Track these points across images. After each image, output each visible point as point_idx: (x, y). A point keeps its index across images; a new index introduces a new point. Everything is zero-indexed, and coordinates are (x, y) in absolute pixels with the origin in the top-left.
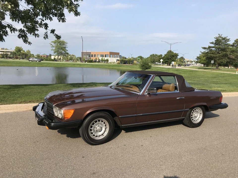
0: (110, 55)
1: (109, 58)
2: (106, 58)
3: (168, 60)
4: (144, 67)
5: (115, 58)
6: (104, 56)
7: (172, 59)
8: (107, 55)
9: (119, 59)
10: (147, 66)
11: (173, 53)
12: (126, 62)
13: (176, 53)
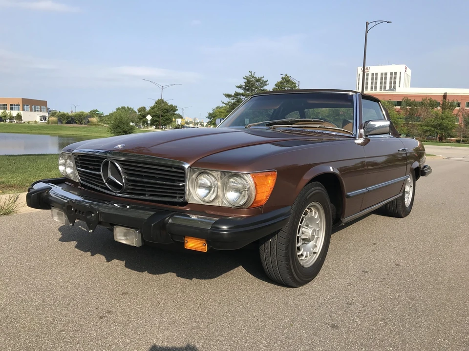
0: (23, 106)
1: (22, 113)
2: (14, 113)
3: (159, 117)
4: (118, 130)
5: (37, 113)
6: (9, 107)
7: (166, 117)
8: (16, 106)
9: (46, 114)
10: (126, 129)
11: (166, 104)
12: (72, 119)
13: (172, 105)
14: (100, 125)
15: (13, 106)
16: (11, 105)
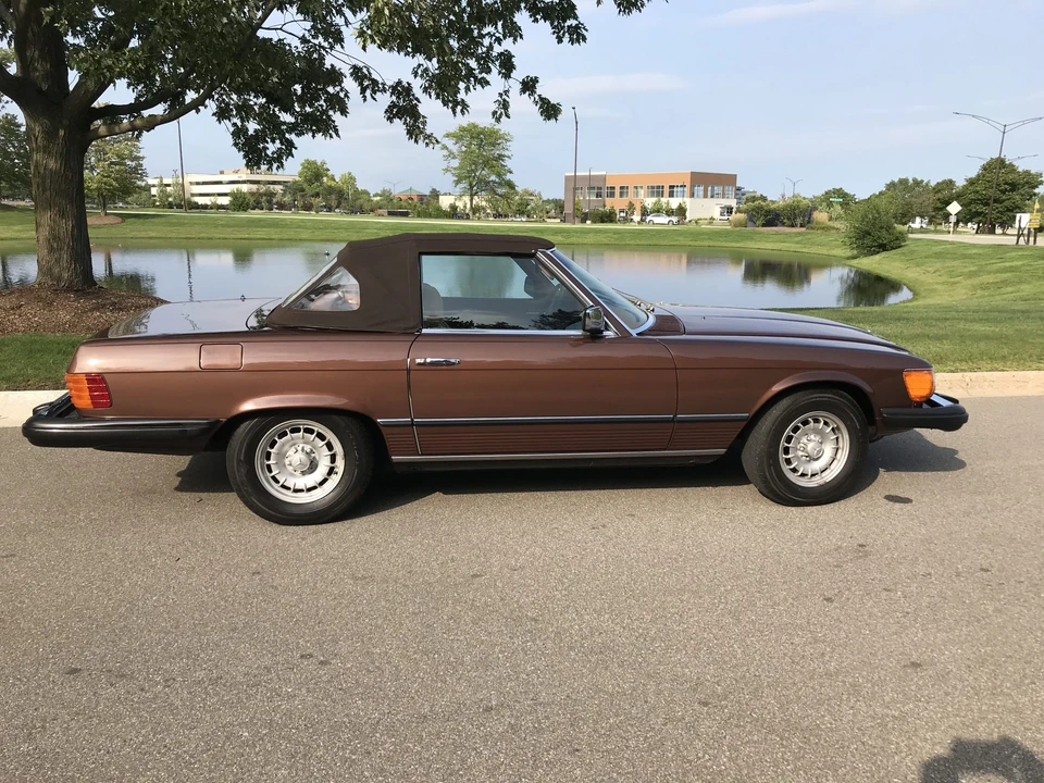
0: (692, 187)
1: (688, 202)
2: (674, 203)
3: (987, 204)
4: (868, 241)
5: (715, 201)
6: (667, 190)
7: (1006, 203)
8: (679, 189)
9: (733, 203)
10: (885, 237)
11: (1012, 169)
12: (777, 215)
13: (1027, 173)
14: (834, 228)
15: (675, 189)
16: (672, 187)
